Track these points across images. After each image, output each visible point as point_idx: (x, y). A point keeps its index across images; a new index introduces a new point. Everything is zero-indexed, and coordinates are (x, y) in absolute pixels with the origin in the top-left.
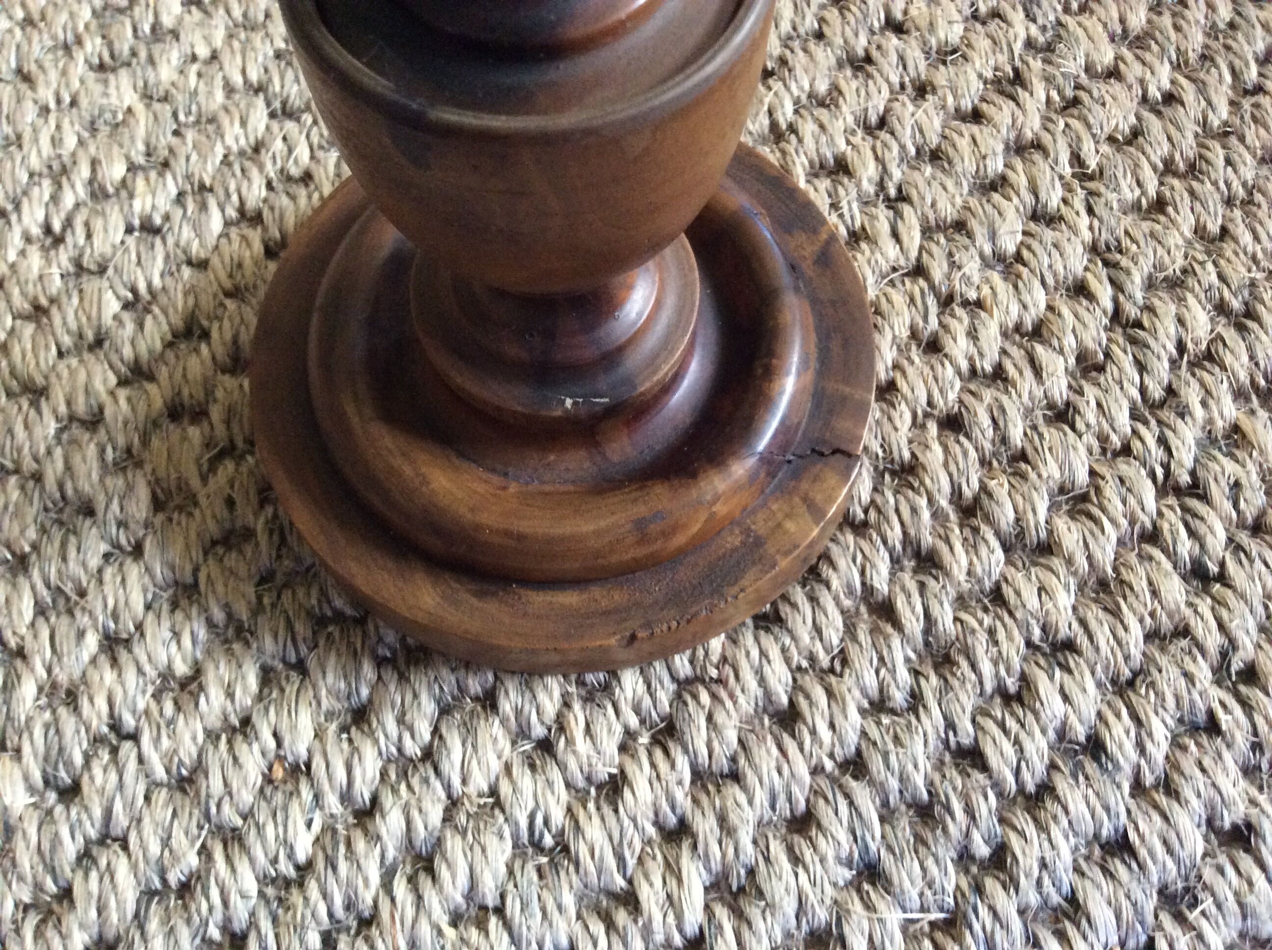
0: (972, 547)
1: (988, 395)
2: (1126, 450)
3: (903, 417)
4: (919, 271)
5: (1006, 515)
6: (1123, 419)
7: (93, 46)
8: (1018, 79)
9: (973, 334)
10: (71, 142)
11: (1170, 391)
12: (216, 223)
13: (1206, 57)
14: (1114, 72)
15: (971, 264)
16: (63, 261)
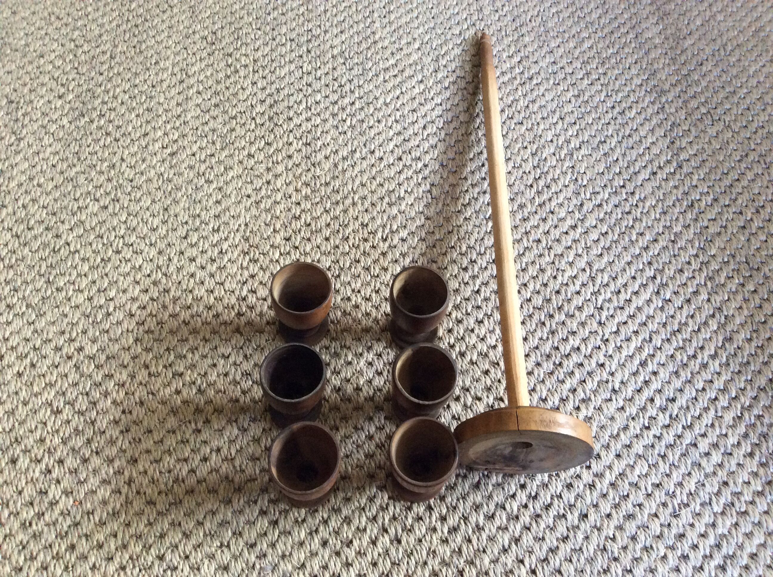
0: (559, 314)
1: (564, 287)
2: (589, 300)
3: (549, 290)
4: (553, 263)
5: (566, 309)
6: (589, 294)
7: (387, 199)
8: (576, 226)
9: (562, 276)
10: (385, 219)
11: (599, 290)
12: (416, 240)
13: (615, 225)
14: (596, 227)
15: (563, 263)
16: (387, 244)
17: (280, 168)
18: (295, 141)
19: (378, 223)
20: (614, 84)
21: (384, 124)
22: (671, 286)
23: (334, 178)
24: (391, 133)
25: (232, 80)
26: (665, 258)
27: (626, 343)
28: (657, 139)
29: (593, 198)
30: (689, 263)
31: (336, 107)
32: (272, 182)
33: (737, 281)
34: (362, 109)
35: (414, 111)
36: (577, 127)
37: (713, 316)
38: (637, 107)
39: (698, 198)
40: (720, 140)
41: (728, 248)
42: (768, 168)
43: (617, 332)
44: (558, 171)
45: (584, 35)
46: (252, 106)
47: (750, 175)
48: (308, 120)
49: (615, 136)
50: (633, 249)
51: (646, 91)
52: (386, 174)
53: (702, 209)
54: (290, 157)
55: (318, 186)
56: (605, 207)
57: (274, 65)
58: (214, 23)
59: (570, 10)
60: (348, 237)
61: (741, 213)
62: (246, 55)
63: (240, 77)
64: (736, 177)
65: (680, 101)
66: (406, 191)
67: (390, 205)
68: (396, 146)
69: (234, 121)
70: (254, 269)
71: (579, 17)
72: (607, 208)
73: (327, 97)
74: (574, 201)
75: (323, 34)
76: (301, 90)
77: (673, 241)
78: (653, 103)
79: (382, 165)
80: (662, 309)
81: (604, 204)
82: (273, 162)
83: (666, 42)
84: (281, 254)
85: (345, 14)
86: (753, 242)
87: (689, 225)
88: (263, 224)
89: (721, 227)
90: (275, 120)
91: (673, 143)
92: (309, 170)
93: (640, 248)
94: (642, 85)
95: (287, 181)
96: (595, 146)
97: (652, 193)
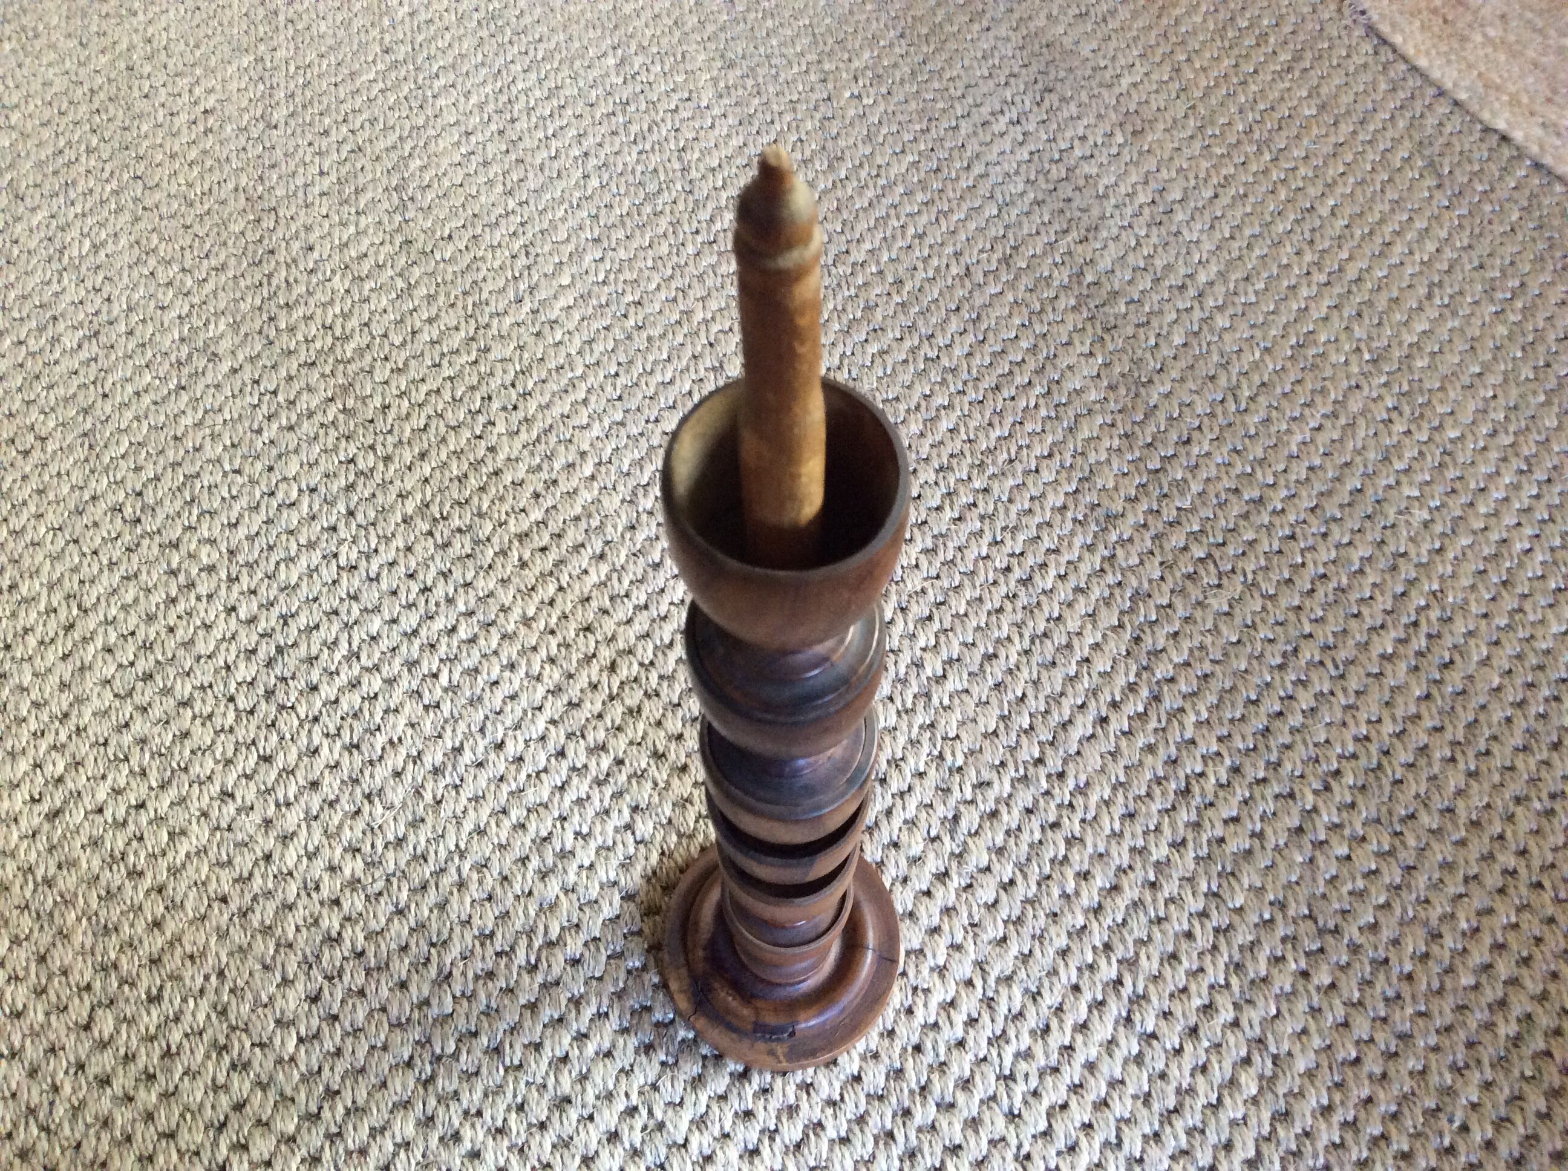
0: (923, 1105)
1: (931, 1035)
2: (985, 1059)
3: (898, 1045)
5: (937, 1089)
6: (984, 1043)
7: (534, 863)
8: (946, 874)
9: (925, 1005)
10: (532, 913)
11: (1004, 1031)
12: (604, 957)
13: (1028, 859)
14: (988, 869)
15: (925, 972)
16: (539, 978)
17: (293, 818)
18: (326, 743)
19: (518, 927)
20: (1007, 510)
21: (522, 672)
22: (1154, 999)
23: (416, 823)
24: (541, 690)
25: (181, 607)
26: (1138, 928)
27: (1069, 1159)
28: (1104, 636)
29: (979, 798)
30: (1189, 935)
31: (417, 643)
32: (276, 857)
33: (1293, 966)
34: (473, 640)
35: (588, 629)
36: (936, 626)
37: (1247, 1061)
38: (1058, 564)
39: (1198, 770)
40: (1238, 620)
41: (1269, 887)
42: (1342, 677)
43: (1047, 1134)
44: (902, 740)
45: (940, 401)
46: (228, 668)
47: (1305, 700)
48: (354, 684)
49: (1016, 640)
50: (1070, 916)
51: (1075, 520)
52: (531, 797)
53: (1210, 797)
54: (314, 785)
55: (380, 849)
56: (1005, 817)
57: (274, 558)
58: (138, 469)
59: (907, 344)
60: (450, 974)
61: (1292, 795)
62: (212, 542)
63: (198, 598)
64: (1277, 708)
65: (1147, 536)
66: (577, 834)
67: (544, 875)
68: (553, 722)
69: (189, 713)
70: (241, 1085)
71: (926, 359)
72: (1010, 818)
73: (394, 621)
74: (941, 811)
75: (381, 466)
76: (336, 613)
77: (1153, 885)
78: (1090, 548)
79: (523, 776)
80: (1139, 1060)
81: (1003, 809)
82: (278, 805)
83: (1112, 396)
84: (301, 1040)
85: (429, 410)
86: (1321, 864)
87: (1184, 842)
88: (258, 967)
89: (1253, 835)
90: (280, 696)
91: (1137, 640)
92: (358, 812)
93: (1086, 911)
94: (1065, 507)
95: (311, 848)
96: (975, 668)
97: (1103, 770)
